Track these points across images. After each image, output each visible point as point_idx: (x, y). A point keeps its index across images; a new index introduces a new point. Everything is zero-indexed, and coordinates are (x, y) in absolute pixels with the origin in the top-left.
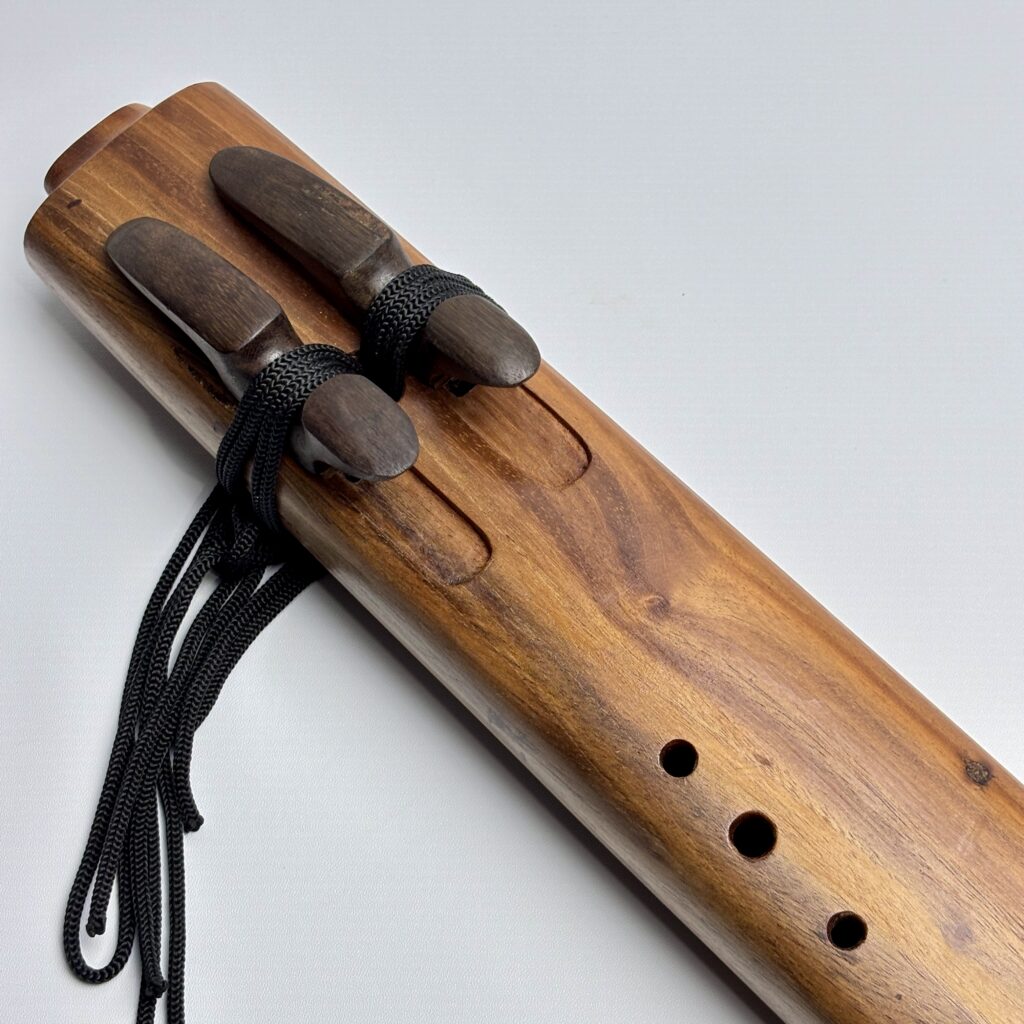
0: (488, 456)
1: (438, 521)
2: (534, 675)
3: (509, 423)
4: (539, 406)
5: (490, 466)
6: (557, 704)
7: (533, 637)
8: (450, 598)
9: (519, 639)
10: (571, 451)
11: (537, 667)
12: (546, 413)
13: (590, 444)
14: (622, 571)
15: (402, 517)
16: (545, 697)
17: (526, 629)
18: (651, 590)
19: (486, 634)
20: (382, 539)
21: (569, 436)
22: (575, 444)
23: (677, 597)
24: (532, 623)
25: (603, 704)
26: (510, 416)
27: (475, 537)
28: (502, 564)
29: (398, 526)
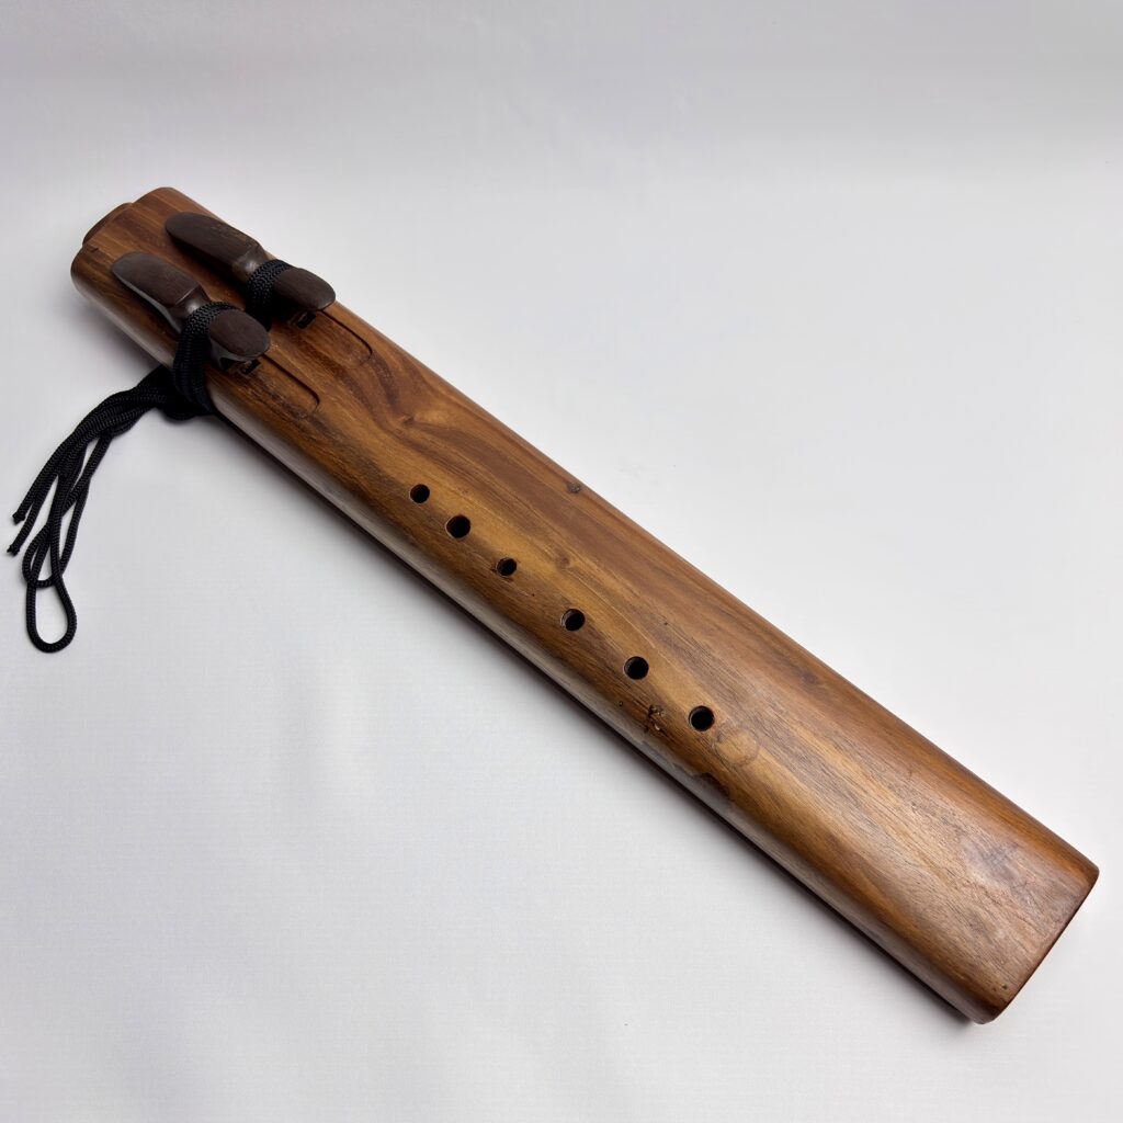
0: (316, 355)
1: (291, 391)
2: (344, 460)
3: (327, 338)
4: (344, 330)
5: (318, 360)
6: (355, 474)
7: (341, 441)
8: (298, 426)
9: (335, 442)
10: (362, 352)
11: (345, 455)
12: (348, 333)
13: (371, 346)
14: (388, 405)
15: (271, 390)
16: (349, 470)
17: (338, 438)
18: (404, 414)
19: (318, 442)
20: (261, 401)
21: (361, 344)
22: (364, 347)
23: (417, 417)
24: (341, 434)
25: (379, 471)
26: (327, 335)
27: (311, 397)
28: (324, 407)
29: (270, 394)
